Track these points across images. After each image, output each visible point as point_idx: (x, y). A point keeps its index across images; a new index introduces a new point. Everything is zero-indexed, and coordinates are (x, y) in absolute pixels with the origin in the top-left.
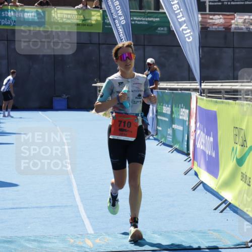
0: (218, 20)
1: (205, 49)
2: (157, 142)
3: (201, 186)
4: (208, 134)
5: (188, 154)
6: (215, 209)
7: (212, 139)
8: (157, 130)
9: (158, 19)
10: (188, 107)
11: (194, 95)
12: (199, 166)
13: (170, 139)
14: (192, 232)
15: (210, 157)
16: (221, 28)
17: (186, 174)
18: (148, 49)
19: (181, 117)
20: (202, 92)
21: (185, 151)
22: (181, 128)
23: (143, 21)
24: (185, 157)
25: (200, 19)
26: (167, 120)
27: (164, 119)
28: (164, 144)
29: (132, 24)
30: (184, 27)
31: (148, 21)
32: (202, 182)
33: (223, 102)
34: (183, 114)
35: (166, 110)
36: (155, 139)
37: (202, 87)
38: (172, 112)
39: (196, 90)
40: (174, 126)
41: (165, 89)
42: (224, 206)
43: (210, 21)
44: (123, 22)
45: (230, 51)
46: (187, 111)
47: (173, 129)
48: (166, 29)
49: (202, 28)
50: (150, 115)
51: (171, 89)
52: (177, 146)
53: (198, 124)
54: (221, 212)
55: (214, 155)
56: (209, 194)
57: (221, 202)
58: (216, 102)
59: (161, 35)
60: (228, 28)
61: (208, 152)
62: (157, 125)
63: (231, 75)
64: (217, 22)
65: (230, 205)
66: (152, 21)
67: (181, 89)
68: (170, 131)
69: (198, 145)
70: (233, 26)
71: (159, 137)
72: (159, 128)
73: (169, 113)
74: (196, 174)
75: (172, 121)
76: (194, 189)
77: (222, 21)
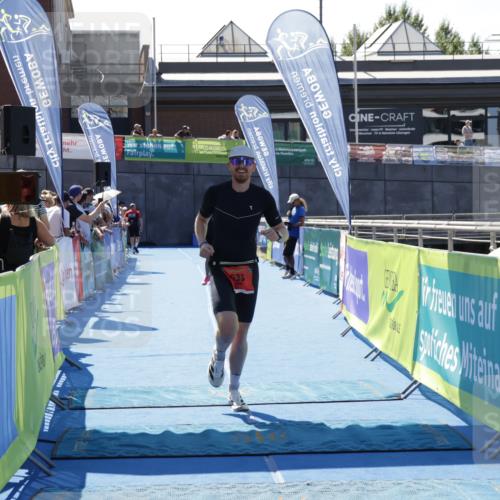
0: (368, 151)
1: (355, 182)
2: (303, 283)
3: (351, 332)
4: (358, 276)
5: (337, 296)
6: (366, 357)
7: (361, 282)
8: (304, 270)
9: (304, 150)
10: (337, 245)
11: (344, 234)
12: (348, 310)
13: (316, 279)
14: (342, 382)
15: (360, 300)
16: (372, 160)
17: (335, 317)
18: (294, 181)
19: (329, 257)
20: (352, 230)
21: (335, 292)
22: (329, 268)
23: (289, 152)
24: (334, 299)
25: (349, 150)
26: (314, 258)
27: (311, 257)
28: (311, 285)
29: (277, 156)
30: (332, 161)
31: (294, 152)
32: (352, 328)
33: (373, 243)
34: (332, 253)
35: (314, 248)
36: (302, 279)
37: (353, 224)
38: (319, 251)
39: (345, 228)
40: (321, 266)
41: (312, 225)
42: (374, 354)
43: (359, 152)
44: (266, 154)
45: (381, 184)
46: (337, 250)
47: (321, 270)
48: (313, 160)
49: (351, 160)
50: (296, 253)
51: (318, 226)
52: (325, 288)
53: (347, 265)
54: (373, 360)
55: (364, 299)
56: (359, 341)
57: (371, 350)
58: (367, 243)
59: (308, 166)
60: (378, 160)
61: (358, 295)
62: (304, 264)
63: (382, 209)
64: (367, 153)
65: (380, 354)
66: (298, 153)
67: (330, 226)
68: (317, 271)
69: (347, 288)
70: (384, 158)
71: (306, 277)
72: (306, 268)
73: (316, 251)
74: (345, 319)
75: (319, 260)
76: (344, 334)
77: (372, 152)
